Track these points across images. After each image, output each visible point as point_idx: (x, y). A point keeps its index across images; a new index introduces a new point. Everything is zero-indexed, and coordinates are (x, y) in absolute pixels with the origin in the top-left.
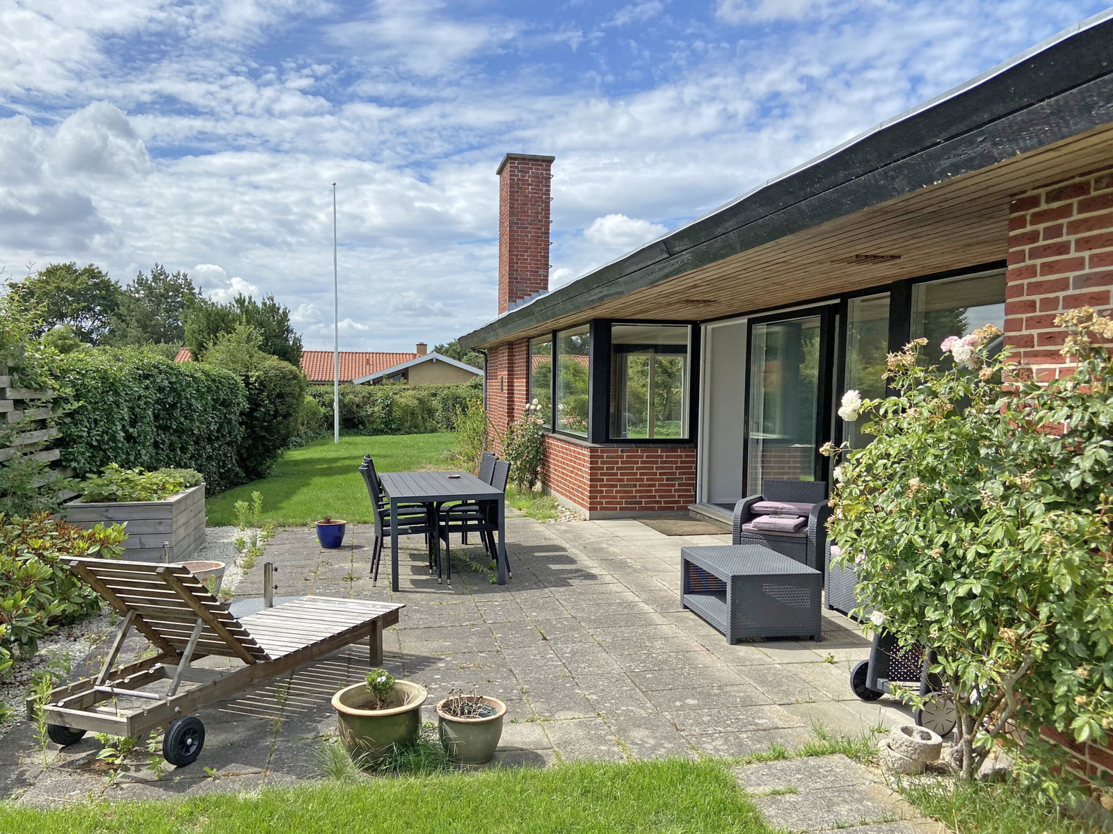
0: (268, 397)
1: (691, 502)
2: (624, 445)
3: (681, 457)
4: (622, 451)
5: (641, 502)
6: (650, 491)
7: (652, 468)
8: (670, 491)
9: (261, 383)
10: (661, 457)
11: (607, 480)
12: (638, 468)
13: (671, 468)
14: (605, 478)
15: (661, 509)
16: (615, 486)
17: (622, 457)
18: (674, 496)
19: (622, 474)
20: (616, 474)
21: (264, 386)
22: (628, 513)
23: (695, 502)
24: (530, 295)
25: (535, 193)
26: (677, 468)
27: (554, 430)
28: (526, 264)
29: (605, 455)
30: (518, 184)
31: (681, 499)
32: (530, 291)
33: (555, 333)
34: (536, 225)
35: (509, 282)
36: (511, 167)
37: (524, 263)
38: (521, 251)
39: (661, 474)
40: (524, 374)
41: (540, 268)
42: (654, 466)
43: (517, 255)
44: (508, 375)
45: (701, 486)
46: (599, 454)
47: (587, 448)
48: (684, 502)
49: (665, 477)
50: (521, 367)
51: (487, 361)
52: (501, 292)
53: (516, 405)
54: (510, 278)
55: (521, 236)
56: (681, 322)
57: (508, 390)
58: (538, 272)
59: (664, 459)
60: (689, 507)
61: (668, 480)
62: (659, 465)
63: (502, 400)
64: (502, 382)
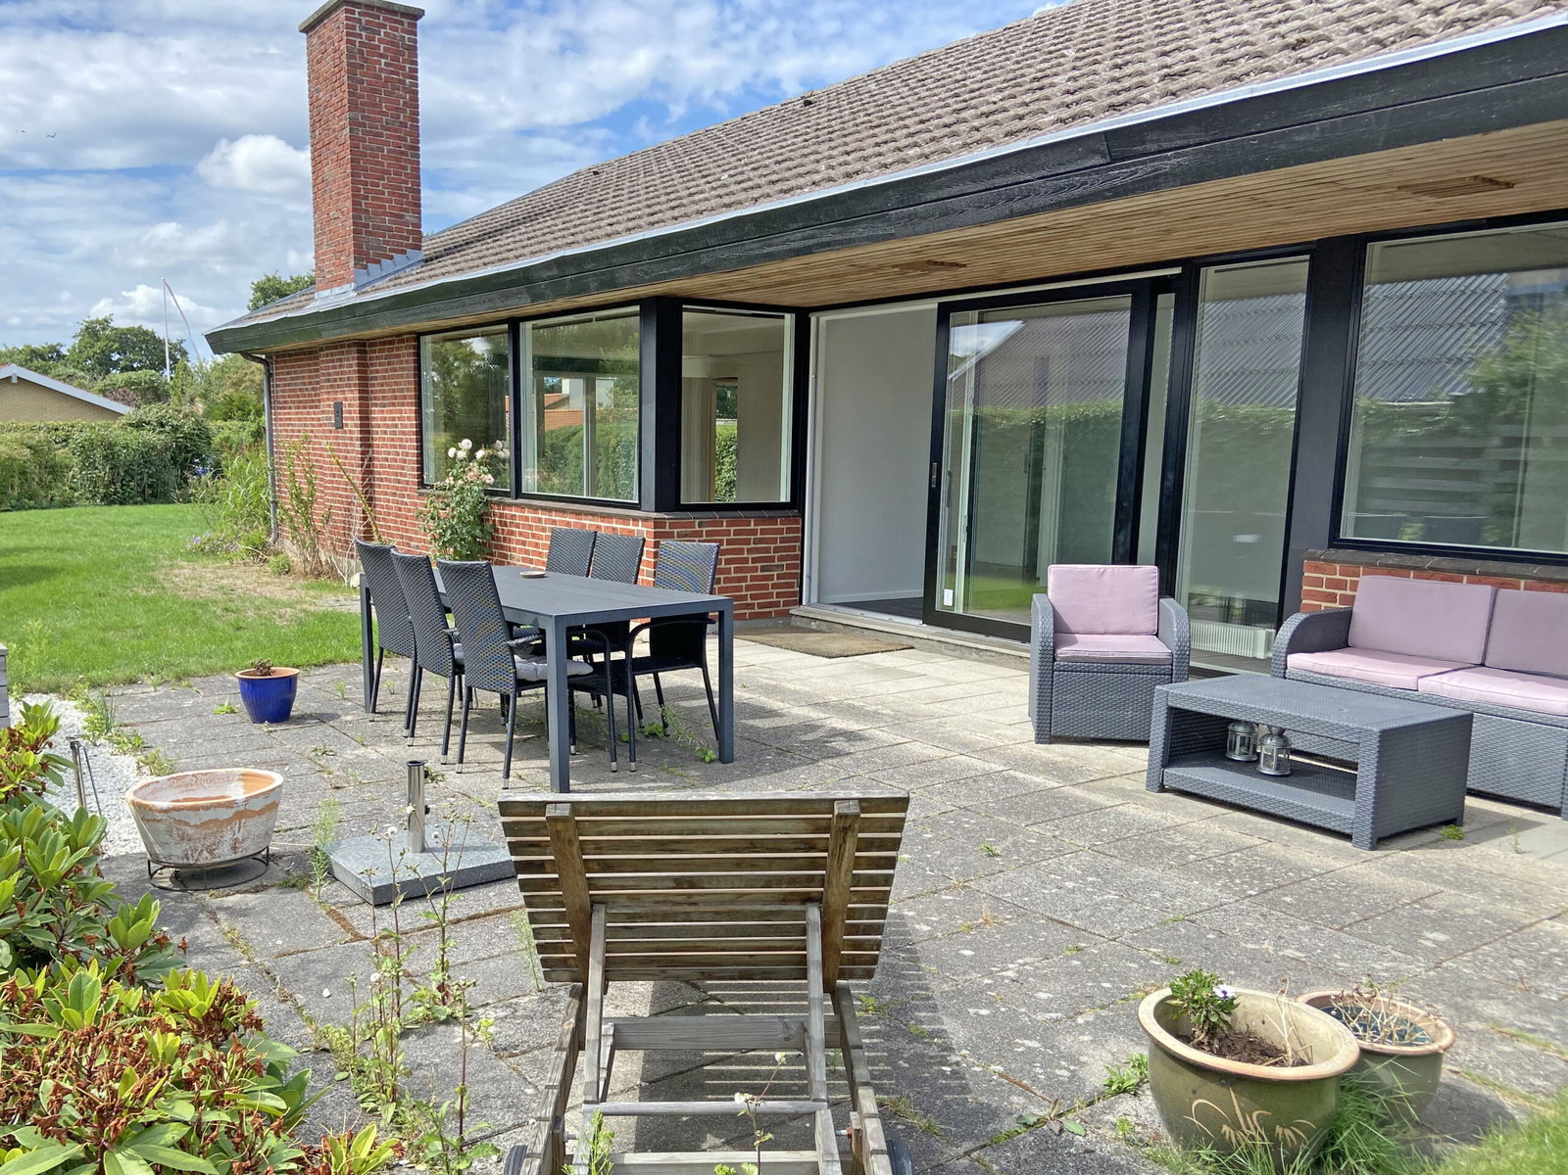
1: (793, 603)
2: (703, 514)
3: (780, 531)
4: (700, 525)
6: (738, 587)
7: (741, 551)
8: (766, 587)
10: (754, 532)
13: (767, 550)
15: (754, 616)
17: (700, 533)
18: (771, 595)
23: (801, 603)
24: (391, 258)
25: (392, 72)
26: (776, 550)
27: (519, 494)
28: (382, 200)
29: (676, 531)
30: (361, 52)
31: (782, 600)
32: (391, 250)
33: (514, 324)
34: (396, 131)
35: (354, 231)
36: (347, 18)
37: (378, 199)
38: (371, 177)
39: (754, 560)
40: (405, 397)
41: (407, 211)
42: (745, 547)
43: (366, 184)
44: (360, 398)
45: (810, 577)
46: (667, 530)
47: (646, 519)
48: (786, 604)
49: (759, 565)
50: (396, 384)
51: (269, 376)
52: (325, 248)
53: (379, 453)
54: (354, 224)
55: (372, 149)
56: (776, 310)
57: (361, 425)
58: (402, 217)
59: (759, 536)
60: (791, 612)
61: (763, 569)
62: (752, 546)
63: (339, 445)
64: (338, 412)
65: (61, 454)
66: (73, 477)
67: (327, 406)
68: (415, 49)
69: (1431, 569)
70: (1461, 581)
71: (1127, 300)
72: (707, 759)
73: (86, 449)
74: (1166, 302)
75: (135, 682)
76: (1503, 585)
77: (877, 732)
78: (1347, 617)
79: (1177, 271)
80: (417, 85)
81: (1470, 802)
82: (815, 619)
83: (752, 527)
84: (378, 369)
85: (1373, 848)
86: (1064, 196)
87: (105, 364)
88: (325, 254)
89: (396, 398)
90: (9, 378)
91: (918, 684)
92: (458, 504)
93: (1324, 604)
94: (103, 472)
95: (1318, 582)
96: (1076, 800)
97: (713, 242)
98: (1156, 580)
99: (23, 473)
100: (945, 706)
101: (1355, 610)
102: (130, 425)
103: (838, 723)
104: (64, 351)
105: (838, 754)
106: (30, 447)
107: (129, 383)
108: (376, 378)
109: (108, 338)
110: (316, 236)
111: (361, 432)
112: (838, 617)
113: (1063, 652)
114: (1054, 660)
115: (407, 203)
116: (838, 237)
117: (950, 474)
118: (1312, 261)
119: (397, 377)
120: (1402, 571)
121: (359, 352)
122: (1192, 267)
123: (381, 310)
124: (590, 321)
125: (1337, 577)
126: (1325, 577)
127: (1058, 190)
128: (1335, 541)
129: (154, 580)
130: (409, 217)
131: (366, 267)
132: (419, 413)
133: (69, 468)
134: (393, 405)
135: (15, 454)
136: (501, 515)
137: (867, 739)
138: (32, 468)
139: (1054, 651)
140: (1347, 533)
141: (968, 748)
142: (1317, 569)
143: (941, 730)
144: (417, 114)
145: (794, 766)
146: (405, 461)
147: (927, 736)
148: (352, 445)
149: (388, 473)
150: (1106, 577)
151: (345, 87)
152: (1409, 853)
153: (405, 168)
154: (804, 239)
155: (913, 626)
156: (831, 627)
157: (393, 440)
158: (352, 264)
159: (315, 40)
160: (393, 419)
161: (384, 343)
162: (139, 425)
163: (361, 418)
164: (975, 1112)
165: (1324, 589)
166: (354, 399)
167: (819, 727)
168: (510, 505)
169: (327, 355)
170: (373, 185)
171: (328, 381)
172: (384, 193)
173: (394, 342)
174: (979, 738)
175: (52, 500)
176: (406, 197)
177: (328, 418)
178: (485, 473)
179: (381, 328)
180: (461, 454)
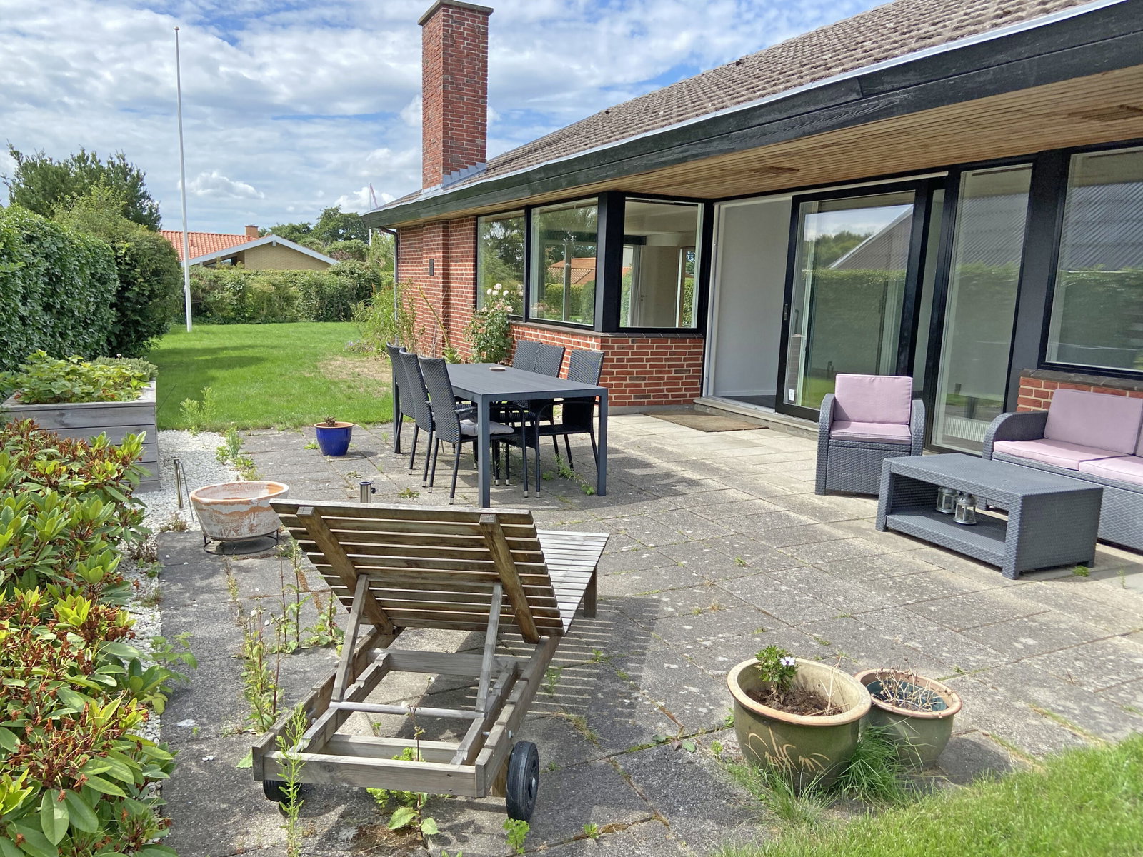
0: (141, 273)
1: (697, 395)
2: (635, 334)
3: (689, 347)
4: (633, 342)
5: (648, 397)
6: (658, 384)
7: (661, 360)
8: (677, 384)
9: (133, 257)
10: (670, 347)
11: (617, 373)
12: (648, 360)
13: (679, 360)
14: (615, 370)
15: (669, 403)
16: (624, 379)
17: (632, 348)
18: (681, 390)
19: (632, 366)
20: (625, 366)
21: (136, 260)
22: (637, 408)
23: (701, 395)
24: (467, 167)
25: (471, 49)
26: (685, 360)
27: (527, 319)
28: (462, 131)
29: (616, 345)
30: (452, 36)
31: (688, 393)
32: (467, 163)
33: (528, 209)
34: (472, 86)
35: (444, 151)
36: (444, 15)
37: (460, 130)
38: (456, 116)
39: (670, 366)
40: (468, 256)
41: (477, 137)
42: (664, 357)
43: (452, 120)
44: (443, 257)
45: (708, 378)
46: (610, 344)
47: (596, 337)
48: (691, 395)
49: (673, 369)
50: (464, 248)
51: (397, 242)
52: (428, 162)
53: (454, 291)
54: (444, 146)
55: (457, 98)
56: (693, 200)
57: (443, 274)
58: (475, 141)
59: (673, 350)
60: (695, 401)
61: (676, 372)
62: (668, 356)
63: (431, 286)
64: (432, 265)
65: (293, 290)
66: (299, 304)
67: (426, 261)
68: (486, 34)
69: (1104, 385)
70: (1124, 395)
71: (911, 194)
72: (589, 492)
73: (306, 287)
74: (938, 195)
75: (269, 428)
77: (711, 481)
78: (1044, 416)
79: (945, 174)
81: (1100, 548)
82: (709, 407)
83: (669, 344)
84: (455, 239)
85: (1015, 578)
86: (835, 121)
87: (335, 236)
88: (428, 165)
89: (463, 257)
90: (271, 243)
91: (757, 451)
92: (490, 325)
93: (1033, 408)
94: (316, 302)
95: (1029, 392)
96: (822, 533)
97: (630, 154)
98: (910, 387)
99: (269, 301)
100: (767, 467)
101: (1051, 412)
102: (334, 273)
103: (687, 474)
104: (311, 227)
105: (677, 493)
106: (275, 285)
107: (345, 247)
108: (453, 244)
109: (337, 220)
110: (424, 154)
111: (443, 278)
112: (726, 406)
113: (835, 433)
114: (829, 439)
115: (477, 133)
116: (702, 151)
117: (797, 311)
118: (1034, 168)
119: (464, 243)
120: (1084, 387)
121: (443, 227)
122: (956, 170)
123: (451, 200)
124: (572, 208)
125: (1042, 389)
126: (1034, 389)
127: (832, 117)
128: (1042, 364)
129: (316, 367)
130: (478, 141)
131: (450, 174)
132: (476, 266)
133: (296, 298)
134: (462, 261)
135: (265, 289)
136: (517, 332)
137: (702, 485)
138: (274, 298)
139: (829, 433)
140: (1051, 357)
141: (767, 495)
142: (1028, 383)
143: (757, 482)
145: (644, 500)
146: (467, 297)
147: (744, 487)
148: (438, 286)
149: (458, 305)
150: (876, 383)
151: (441, 59)
152: (1042, 584)
153: (477, 110)
154: (682, 152)
155: (768, 413)
156: (718, 412)
157: (461, 283)
158: (441, 172)
159: (427, 30)
160: (461, 270)
161: (459, 222)
162: (338, 273)
163: (444, 269)
164: (629, 730)
165: (1033, 398)
166: (440, 257)
167: (674, 476)
168: (522, 326)
169: (427, 229)
170: (456, 121)
171: (427, 245)
172: (463, 126)
173: (462, 221)
174: (778, 489)
175: (285, 317)
176: (477, 128)
177: (427, 269)
178: (508, 305)
179: (452, 212)
180: (495, 293)
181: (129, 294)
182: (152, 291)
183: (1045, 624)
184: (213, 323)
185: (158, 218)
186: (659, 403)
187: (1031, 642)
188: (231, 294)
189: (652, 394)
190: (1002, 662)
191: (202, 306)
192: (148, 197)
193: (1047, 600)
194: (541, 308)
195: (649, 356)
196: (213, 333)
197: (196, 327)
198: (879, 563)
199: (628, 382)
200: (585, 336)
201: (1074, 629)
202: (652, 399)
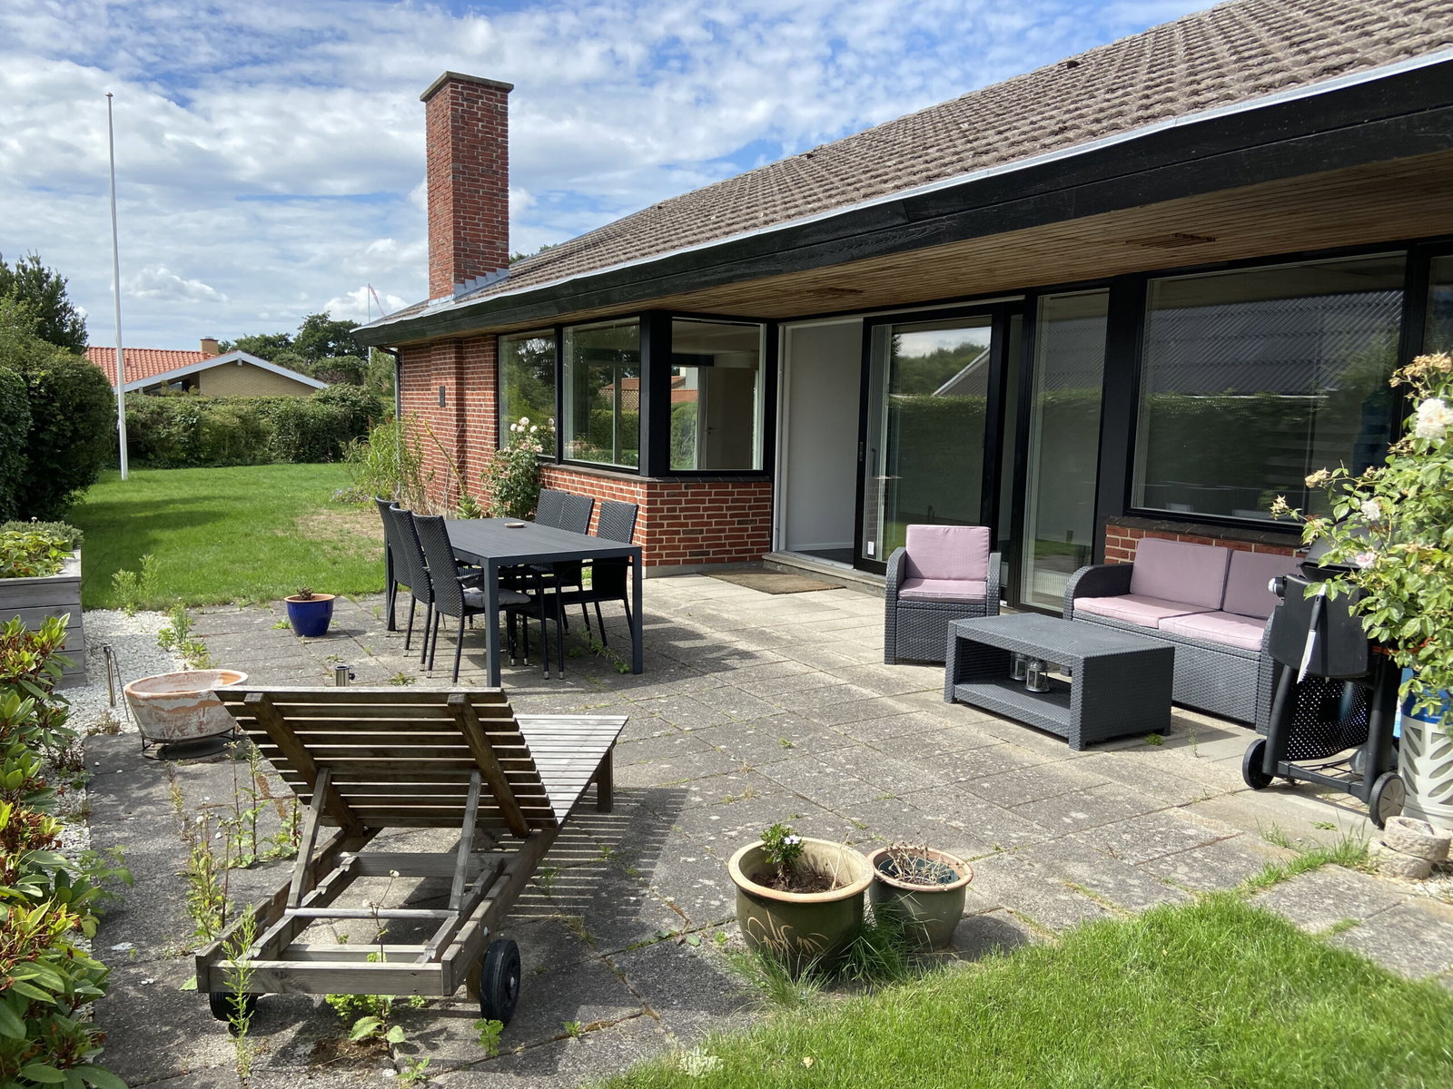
0: (61, 409)
1: (764, 550)
2: (689, 479)
3: (754, 493)
4: (686, 488)
5: (709, 553)
6: (719, 538)
7: (721, 509)
8: (742, 537)
9: (50, 388)
10: (732, 494)
11: (669, 525)
12: (705, 509)
13: (743, 508)
14: (665, 522)
15: (732, 560)
16: (677, 533)
17: (685, 495)
18: (746, 544)
19: (686, 517)
20: (678, 517)
21: (54, 392)
22: (693, 567)
23: (770, 550)
24: (484, 275)
25: (487, 133)
26: (750, 508)
27: (561, 461)
28: (477, 230)
29: (666, 492)
30: (463, 117)
31: (755, 547)
32: (484, 269)
33: (559, 328)
34: (490, 177)
35: (455, 255)
36: (452, 92)
37: (474, 230)
38: (471, 212)
39: (732, 516)
40: (487, 383)
41: (497, 238)
42: (724, 505)
43: (465, 218)
44: (457, 384)
45: (778, 530)
46: (658, 491)
47: (642, 483)
48: (758, 551)
49: (736, 519)
50: (482, 373)
51: (399, 364)
52: (435, 267)
53: (470, 425)
54: (455, 249)
55: (470, 191)
56: (753, 320)
57: (457, 405)
58: (494, 243)
59: (736, 496)
60: (763, 557)
61: (739, 523)
62: (730, 504)
63: (442, 419)
64: (443, 394)
65: (264, 423)
66: (273, 440)
67: (435, 389)
68: (506, 114)
69: (1189, 533)
70: (1210, 544)
72: (622, 670)
73: (282, 419)
74: (1017, 319)
76: (1239, 548)
77: (768, 653)
78: (1130, 569)
79: (1022, 298)
80: (507, 142)
82: (780, 564)
83: (730, 489)
84: (471, 363)
85: (1081, 750)
87: (323, 351)
88: (435, 271)
89: (481, 384)
90: (236, 361)
91: (827, 616)
92: (514, 468)
93: (1120, 560)
94: (295, 437)
95: (1115, 542)
96: (884, 707)
97: (669, 271)
98: (988, 538)
99: (233, 437)
100: (836, 634)
101: (1137, 564)
102: (320, 400)
103: (742, 645)
104: (291, 340)
105: (727, 668)
106: (240, 417)
107: (337, 366)
108: (469, 368)
109: (326, 330)
110: (430, 258)
111: (457, 410)
112: (796, 562)
113: (904, 592)
114: (898, 599)
115: (498, 233)
117: (874, 450)
118: (1111, 292)
119: (482, 367)
120: (1172, 535)
121: (456, 347)
122: (1033, 294)
123: (463, 316)
124: (612, 327)
125: (1129, 538)
126: (1120, 538)
127: (879, 241)
128: (1128, 511)
129: (293, 524)
130: (498, 243)
131: (463, 282)
132: (497, 396)
133: (269, 433)
134: (480, 389)
135: (227, 422)
136: (549, 477)
137: (757, 657)
138: (240, 433)
139: (897, 592)
140: (1138, 503)
141: (830, 666)
142: (1115, 532)
143: (820, 652)
144: (507, 164)
145: (687, 677)
146: (486, 433)
147: (805, 658)
148: (451, 420)
149: (476, 443)
150: (950, 535)
151: (450, 144)
152: (1110, 754)
153: (497, 206)
154: (726, 272)
155: (846, 570)
156: (788, 570)
157: (479, 416)
158: (452, 279)
159: (431, 108)
160: (479, 400)
161: (474, 341)
162: (325, 401)
163: (457, 399)
164: (630, 928)
165: (1119, 548)
166: (452, 384)
167: (726, 648)
168: (555, 469)
169: (436, 350)
170: (470, 218)
171: (436, 369)
172: (478, 225)
173: (479, 341)
174: (844, 659)
175: (254, 459)
176: (497, 227)
177: (436, 399)
178: (537, 444)
179: (466, 331)
180: (521, 429)
181: (45, 436)
182: (75, 431)
183: (1101, 797)
184: (156, 468)
185: (84, 336)
186: (721, 560)
187: (1081, 816)
188: (181, 429)
189: (711, 550)
190: (1046, 838)
191: (142, 446)
192: (71, 310)
193: (1110, 771)
194: (578, 447)
195: (707, 505)
196: (157, 481)
197: (133, 473)
198: (939, 738)
199: (682, 536)
200: (628, 482)
201: (1132, 801)
202: (711, 556)
